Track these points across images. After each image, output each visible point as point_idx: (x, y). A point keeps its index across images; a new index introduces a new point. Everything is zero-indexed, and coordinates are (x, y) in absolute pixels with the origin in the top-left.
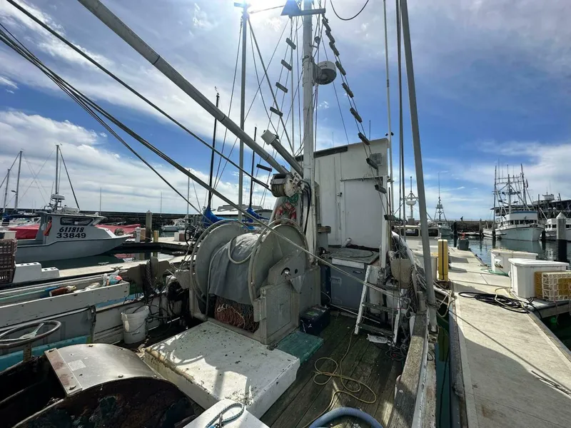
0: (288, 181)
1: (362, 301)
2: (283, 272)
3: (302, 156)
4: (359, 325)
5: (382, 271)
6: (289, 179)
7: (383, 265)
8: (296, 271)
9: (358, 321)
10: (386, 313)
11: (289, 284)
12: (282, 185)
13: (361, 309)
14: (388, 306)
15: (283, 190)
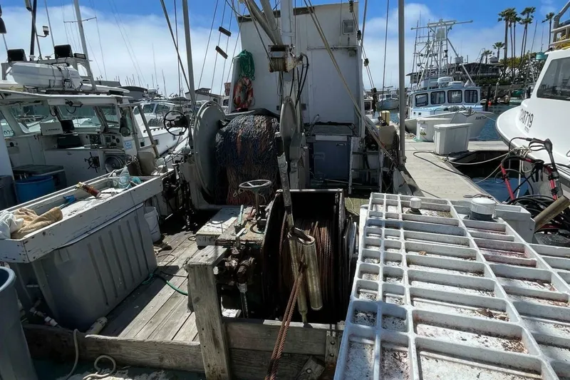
0: (289, 55)
1: (351, 168)
2: (302, 147)
4: (351, 186)
5: (362, 141)
6: (289, 52)
7: (363, 135)
9: (350, 184)
11: (301, 158)
12: (284, 59)
13: (350, 174)
14: (371, 168)
15: (285, 64)
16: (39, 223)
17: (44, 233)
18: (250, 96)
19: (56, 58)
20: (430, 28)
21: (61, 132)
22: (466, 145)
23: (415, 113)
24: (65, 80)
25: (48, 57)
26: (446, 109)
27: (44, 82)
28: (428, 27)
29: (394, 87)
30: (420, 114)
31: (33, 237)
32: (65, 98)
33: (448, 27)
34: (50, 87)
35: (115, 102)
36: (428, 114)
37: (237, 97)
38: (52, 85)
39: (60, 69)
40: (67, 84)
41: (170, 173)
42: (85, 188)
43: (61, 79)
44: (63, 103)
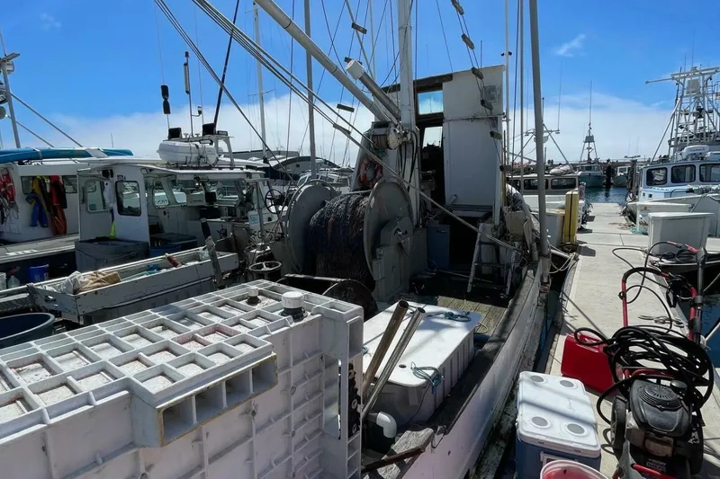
0: (392, 131)
1: (474, 260)
2: (396, 232)
3: (399, 85)
4: (472, 283)
5: (495, 228)
6: (392, 128)
7: (497, 221)
8: (406, 232)
9: (471, 280)
10: (499, 269)
11: (400, 245)
12: (386, 136)
13: (473, 269)
14: (501, 263)
15: (387, 142)
16: (96, 284)
17: (96, 292)
18: (379, 173)
19: (203, 135)
20: (676, 79)
21: (204, 203)
22: (702, 244)
23: (644, 194)
24: (201, 157)
25: (197, 135)
26: (691, 191)
27: (181, 158)
28: (673, 79)
29: (642, 157)
30: (650, 196)
31: (85, 294)
32: (195, 174)
33: (706, 77)
34: (186, 163)
35: (244, 177)
36: (662, 197)
37: (361, 174)
38: (188, 161)
39: (197, 146)
40: (202, 160)
41: (268, 251)
42: (169, 259)
43: (197, 155)
44: (192, 178)
